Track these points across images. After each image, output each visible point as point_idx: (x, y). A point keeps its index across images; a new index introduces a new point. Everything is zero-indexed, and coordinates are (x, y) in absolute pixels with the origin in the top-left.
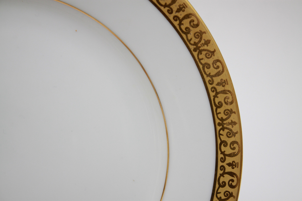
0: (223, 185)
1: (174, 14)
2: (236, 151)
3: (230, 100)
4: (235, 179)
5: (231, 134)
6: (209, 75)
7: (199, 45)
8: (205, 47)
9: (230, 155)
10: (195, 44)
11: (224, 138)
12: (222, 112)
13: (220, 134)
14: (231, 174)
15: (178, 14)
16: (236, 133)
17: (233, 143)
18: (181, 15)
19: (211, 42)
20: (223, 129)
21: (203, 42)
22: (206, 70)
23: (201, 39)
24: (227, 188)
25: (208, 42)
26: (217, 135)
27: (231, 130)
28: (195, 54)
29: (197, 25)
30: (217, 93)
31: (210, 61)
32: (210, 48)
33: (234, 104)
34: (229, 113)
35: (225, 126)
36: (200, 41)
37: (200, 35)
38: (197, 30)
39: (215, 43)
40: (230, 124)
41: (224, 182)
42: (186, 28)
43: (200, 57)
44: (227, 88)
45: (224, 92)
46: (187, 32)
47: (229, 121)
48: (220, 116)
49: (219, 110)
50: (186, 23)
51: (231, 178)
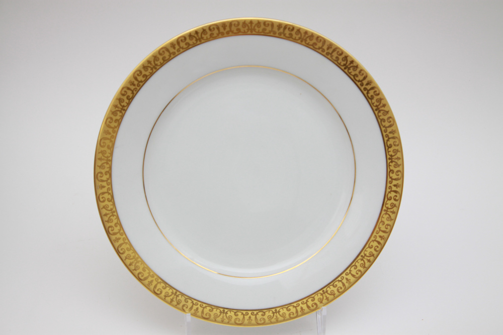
0: (390, 199)
1: (364, 86)
2: (399, 177)
3: (397, 143)
4: (398, 195)
5: (397, 165)
6: (384, 127)
7: (379, 107)
8: (383, 108)
9: (395, 179)
10: (377, 106)
11: (392, 168)
12: (392, 151)
13: (390, 165)
14: (395, 192)
15: (367, 87)
16: (400, 165)
17: (398, 171)
18: (369, 87)
19: (387, 106)
20: (392, 162)
21: (381, 105)
22: (383, 123)
23: (380, 103)
24: (392, 201)
25: (384, 106)
26: (388, 166)
27: (397, 163)
28: (376, 112)
29: (378, 94)
30: (389, 138)
31: (386, 118)
32: (386, 109)
33: (400, 146)
34: (396, 151)
35: (393, 160)
36: (380, 104)
37: (380, 100)
38: (378, 97)
39: (389, 106)
40: (396, 159)
41: (391, 197)
42: (372, 96)
43: (380, 114)
44: (396, 135)
45: (393, 138)
46: (372, 98)
47: (396, 157)
48: (390, 153)
49: (390, 150)
50: (371, 92)
51: (395, 194)
